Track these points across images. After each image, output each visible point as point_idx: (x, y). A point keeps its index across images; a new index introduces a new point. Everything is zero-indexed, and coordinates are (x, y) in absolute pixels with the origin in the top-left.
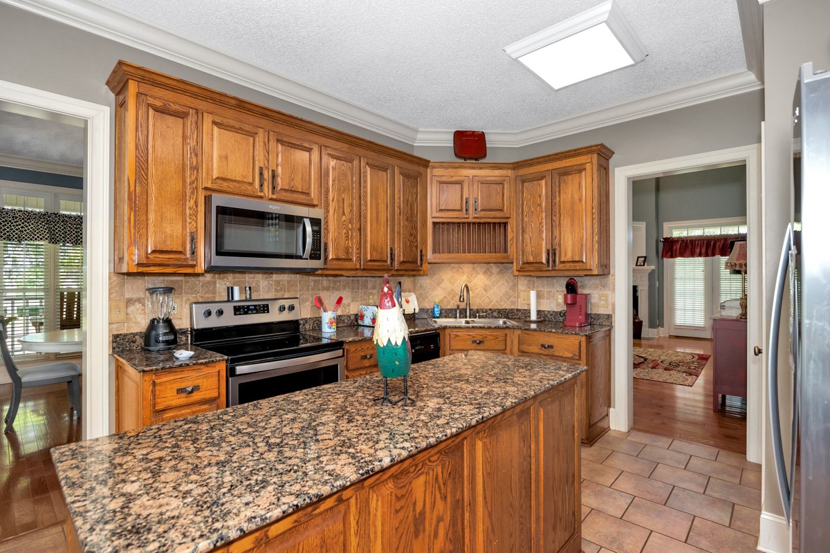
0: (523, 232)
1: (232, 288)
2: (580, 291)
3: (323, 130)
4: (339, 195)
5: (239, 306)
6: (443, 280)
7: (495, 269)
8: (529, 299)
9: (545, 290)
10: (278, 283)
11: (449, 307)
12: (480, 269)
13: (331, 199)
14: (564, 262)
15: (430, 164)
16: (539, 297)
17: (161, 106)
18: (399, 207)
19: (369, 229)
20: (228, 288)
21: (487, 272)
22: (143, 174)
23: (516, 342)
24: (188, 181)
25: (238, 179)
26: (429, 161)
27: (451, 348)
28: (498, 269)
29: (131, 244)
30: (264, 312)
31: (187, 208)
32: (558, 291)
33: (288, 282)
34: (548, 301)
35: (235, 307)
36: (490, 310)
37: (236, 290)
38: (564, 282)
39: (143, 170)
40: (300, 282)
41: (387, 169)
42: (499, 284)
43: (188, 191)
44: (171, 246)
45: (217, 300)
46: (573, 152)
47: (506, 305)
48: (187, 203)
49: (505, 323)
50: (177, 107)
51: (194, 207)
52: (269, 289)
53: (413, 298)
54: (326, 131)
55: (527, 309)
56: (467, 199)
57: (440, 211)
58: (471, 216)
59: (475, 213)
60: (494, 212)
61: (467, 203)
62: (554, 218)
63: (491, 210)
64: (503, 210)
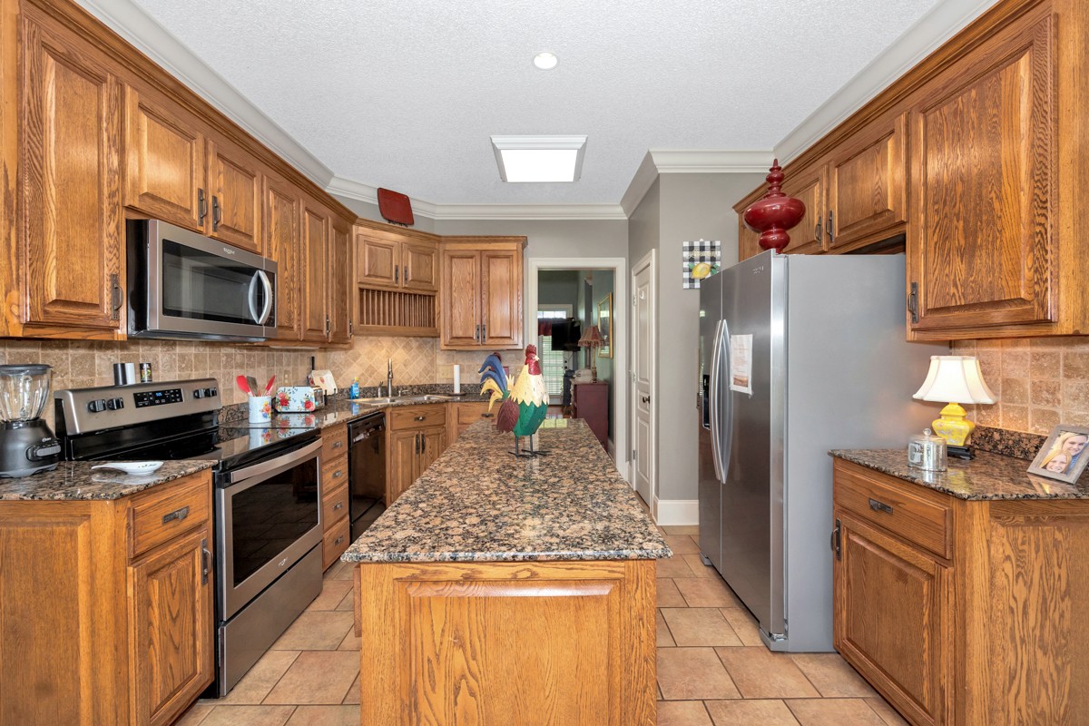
0: (452, 306)
1: (123, 366)
3: (266, 154)
4: (282, 244)
5: (142, 394)
6: (360, 355)
7: (414, 343)
8: (452, 372)
9: (466, 363)
10: (182, 357)
11: (366, 386)
12: (400, 342)
13: (274, 247)
14: (493, 338)
15: (358, 221)
16: (461, 371)
17: (63, 54)
18: (332, 266)
19: (308, 290)
20: (115, 366)
21: (407, 347)
22: (37, 164)
23: (455, 415)
24: (106, 191)
25: (173, 200)
26: (356, 217)
27: (394, 428)
28: (417, 343)
29: (12, 285)
30: (176, 401)
31: (105, 235)
33: (196, 356)
34: (469, 375)
35: (135, 395)
37: (130, 368)
39: (36, 157)
40: (210, 357)
41: (322, 219)
42: (418, 359)
43: (106, 205)
44: (83, 296)
45: (96, 386)
47: (425, 381)
48: (105, 226)
49: (429, 398)
50: (88, 64)
51: (116, 234)
52: (171, 367)
53: (328, 376)
54: (269, 156)
55: (451, 383)
56: (397, 267)
57: (369, 276)
58: (401, 285)
59: (406, 283)
60: (423, 284)
61: (397, 271)
62: (484, 296)
63: (421, 281)
64: (431, 282)
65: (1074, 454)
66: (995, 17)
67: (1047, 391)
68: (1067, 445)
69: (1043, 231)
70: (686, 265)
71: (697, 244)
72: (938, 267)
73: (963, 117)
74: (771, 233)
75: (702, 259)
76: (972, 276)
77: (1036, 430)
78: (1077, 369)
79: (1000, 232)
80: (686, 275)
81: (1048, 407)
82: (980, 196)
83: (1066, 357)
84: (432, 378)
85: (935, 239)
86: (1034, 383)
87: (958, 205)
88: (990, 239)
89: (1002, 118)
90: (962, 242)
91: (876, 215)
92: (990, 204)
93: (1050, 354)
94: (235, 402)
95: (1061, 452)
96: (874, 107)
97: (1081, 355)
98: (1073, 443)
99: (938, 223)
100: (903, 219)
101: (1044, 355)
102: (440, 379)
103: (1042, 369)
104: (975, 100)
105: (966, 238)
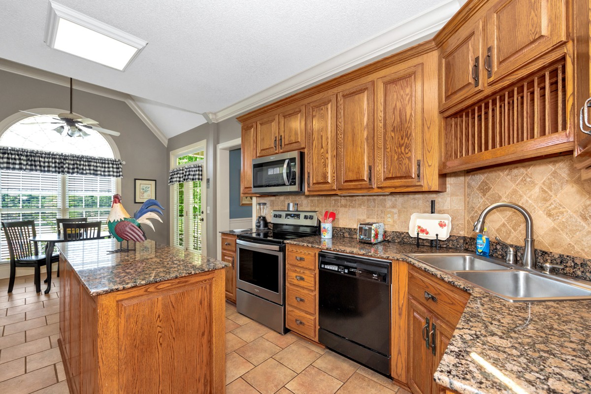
4: (318, 134)
5: (290, 214)
15: (434, 42)
20: (288, 204)
25: (268, 147)
35: (286, 214)
41: (365, 89)
45: (281, 210)
58: (483, 85)
59: (490, 76)
94: (340, 226)
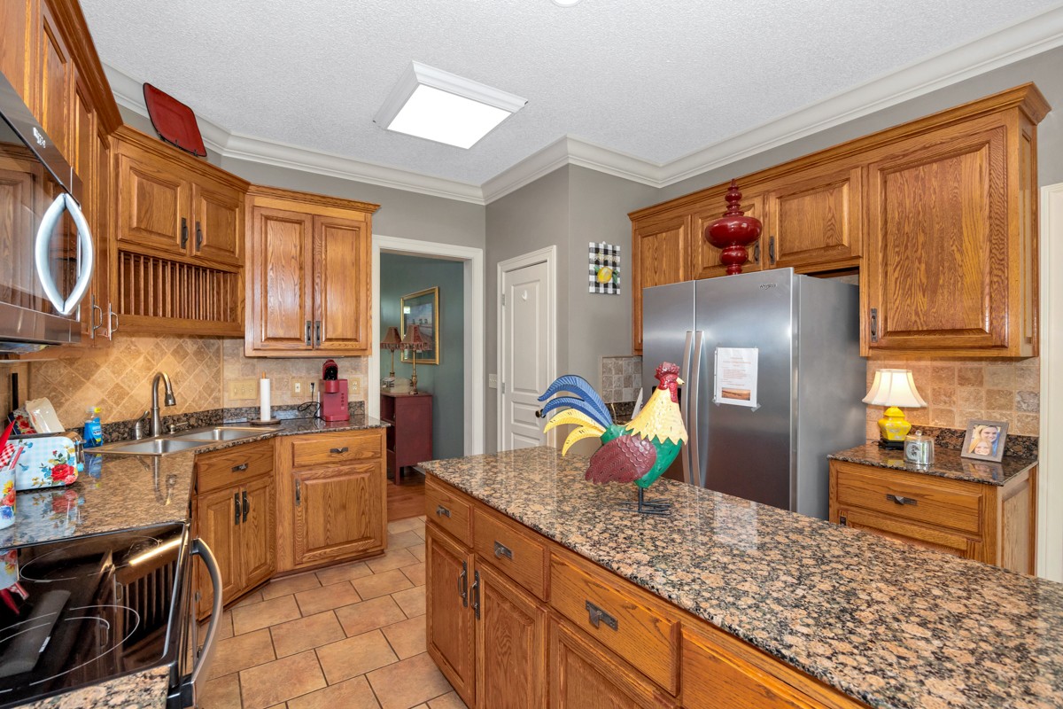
2: (340, 376)
6: (98, 367)
7: (190, 346)
8: (257, 389)
9: (276, 376)
12: (168, 345)
14: (330, 340)
16: (271, 388)
21: (179, 353)
23: (286, 456)
26: (121, 123)
28: (195, 347)
32: (293, 378)
34: (279, 393)
36: (186, 415)
38: (321, 365)
42: (197, 371)
46: (346, 203)
47: (208, 405)
55: (257, 405)
56: (184, 221)
57: (138, 229)
58: (191, 253)
59: (198, 249)
60: (222, 253)
61: (184, 228)
62: (317, 280)
63: (220, 249)
64: (233, 252)
65: (992, 441)
66: (958, 113)
67: (945, 395)
68: (983, 435)
69: (1000, 281)
70: (592, 267)
71: (601, 246)
72: (899, 298)
73: (924, 182)
74: (731, 250)
75: (606, 263)
76: (934, 308)
77: (936, 424)
78: (968, 379)
79: (961, 277)
80: (592, 278)
81: (946, 407)
82: (942, 247)
83: (960, 371)
84: (217, 399)
85: (896, 274)
86: (934, 390)
87: (919, 251)
88: (952, 281)
89: (963, 190)
90: (924, 281)
91: (828, 247)
92: (952, 254)
93: (947, 368)
95: (981, 440)
96: (828, 155)
97: (971, 369)
98: (988, 433)
99: (899, 263)
100: (860, 255)
101: (942, 369)
102: (230, 400)
103: (940, 379)
104: (937, 173)
105: (928, 278)
